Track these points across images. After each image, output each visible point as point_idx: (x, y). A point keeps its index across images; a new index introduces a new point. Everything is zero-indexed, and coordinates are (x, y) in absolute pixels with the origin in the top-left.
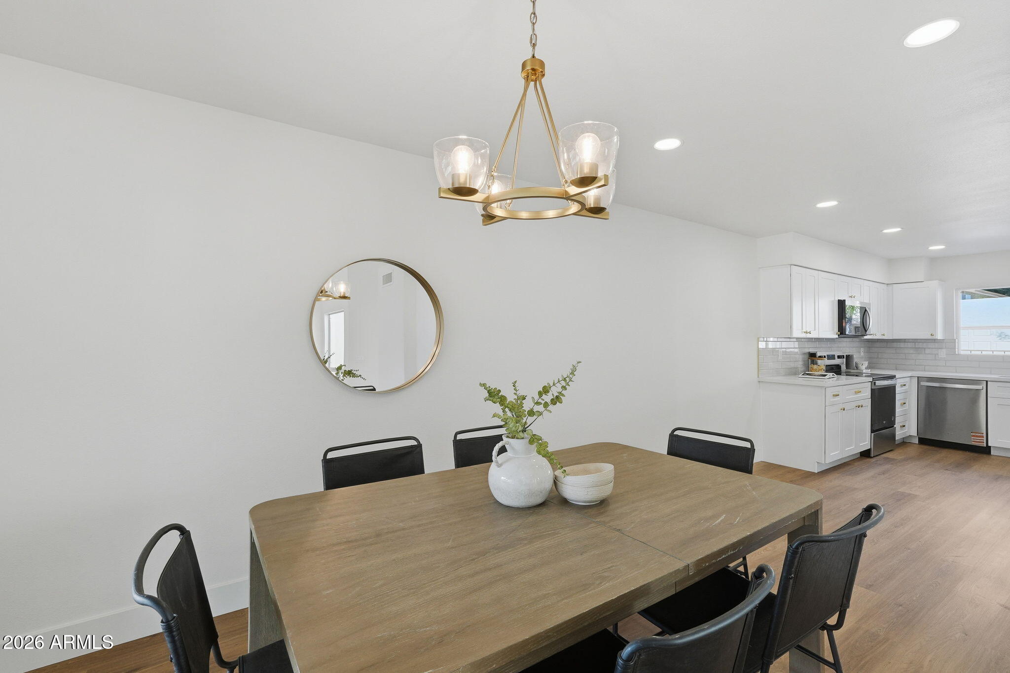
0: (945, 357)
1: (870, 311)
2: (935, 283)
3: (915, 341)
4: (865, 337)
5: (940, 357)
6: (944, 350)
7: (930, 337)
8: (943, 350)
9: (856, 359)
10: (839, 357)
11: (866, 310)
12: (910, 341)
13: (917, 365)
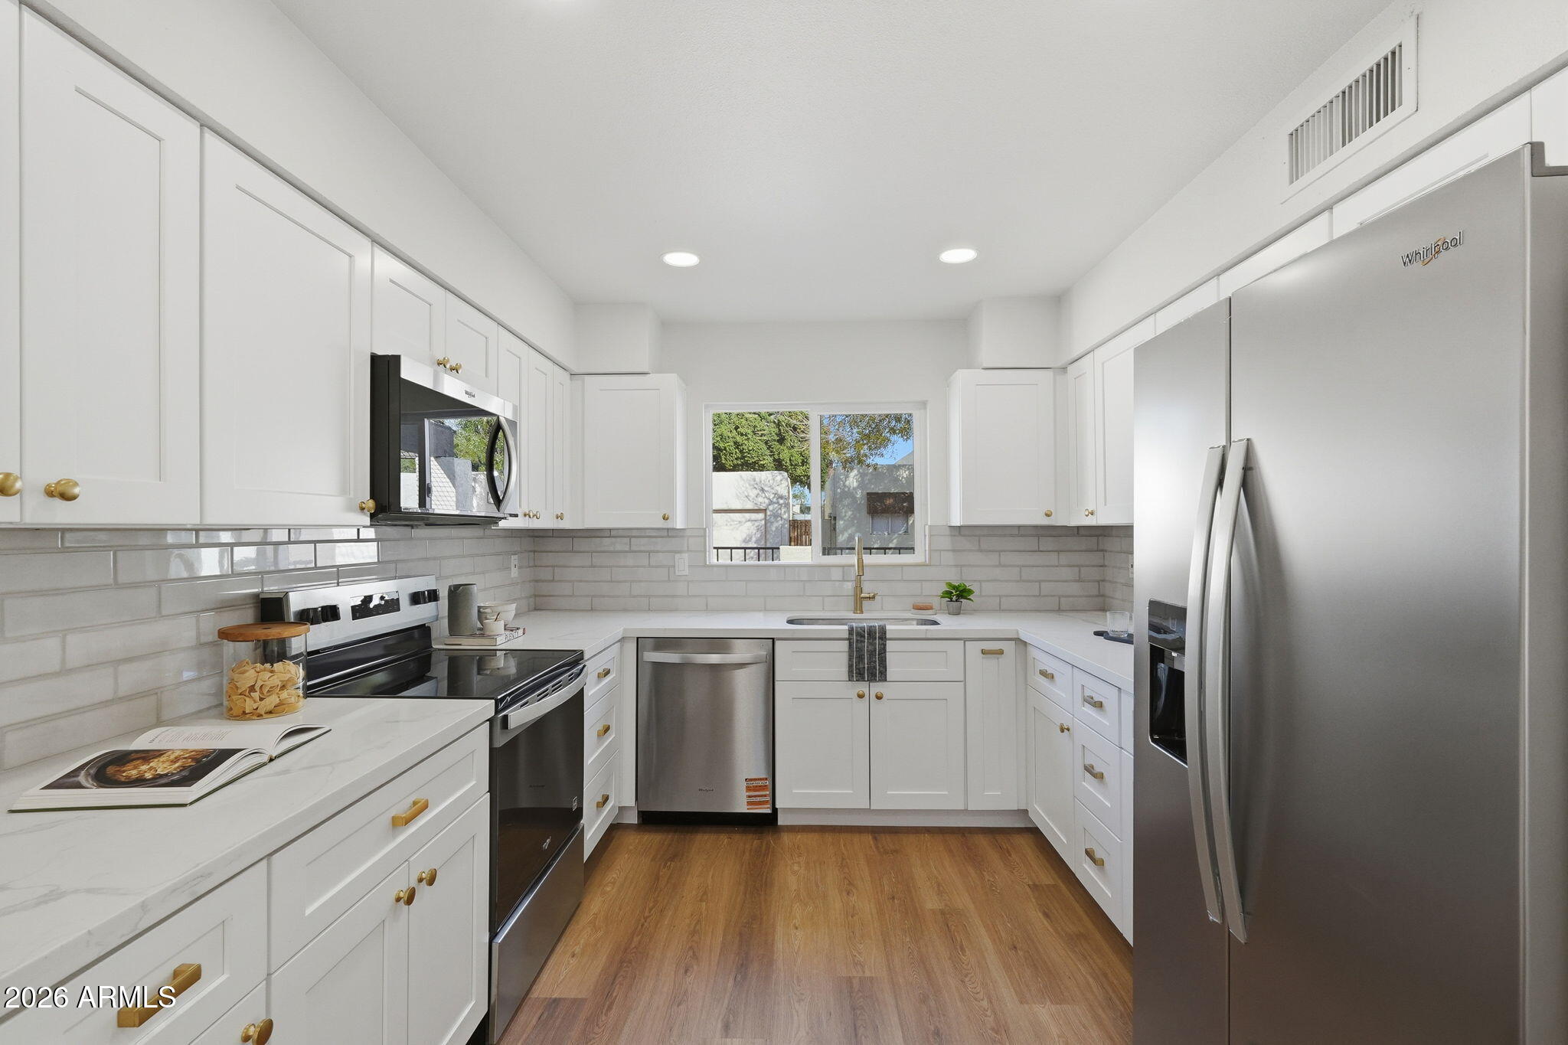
0: (686, 572)
1: (515, 435)
2: (672, 379)
3: (628, 534)
4: (502, 524)
5: (677, 574)
6: (686, 556)
7: (661, 524)
8: (683, 555)
9: (481, 598)
10: (416, 598)
11: (499, 427)
12: (621, 533)
13: (634, 597)
